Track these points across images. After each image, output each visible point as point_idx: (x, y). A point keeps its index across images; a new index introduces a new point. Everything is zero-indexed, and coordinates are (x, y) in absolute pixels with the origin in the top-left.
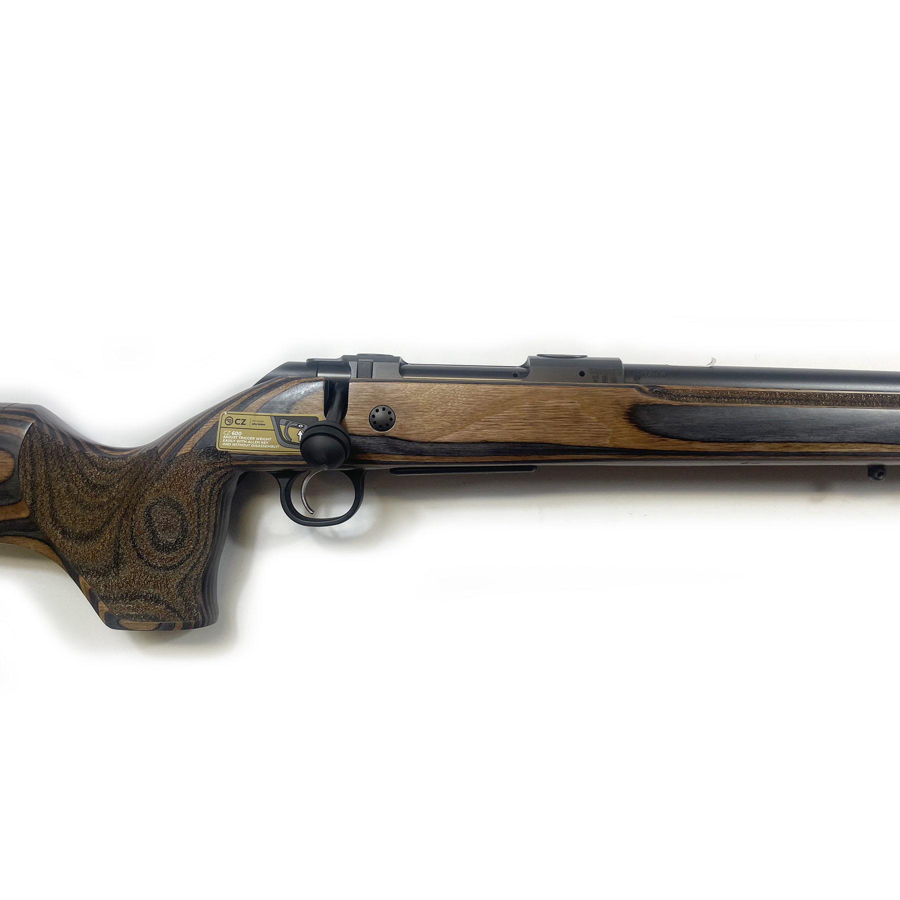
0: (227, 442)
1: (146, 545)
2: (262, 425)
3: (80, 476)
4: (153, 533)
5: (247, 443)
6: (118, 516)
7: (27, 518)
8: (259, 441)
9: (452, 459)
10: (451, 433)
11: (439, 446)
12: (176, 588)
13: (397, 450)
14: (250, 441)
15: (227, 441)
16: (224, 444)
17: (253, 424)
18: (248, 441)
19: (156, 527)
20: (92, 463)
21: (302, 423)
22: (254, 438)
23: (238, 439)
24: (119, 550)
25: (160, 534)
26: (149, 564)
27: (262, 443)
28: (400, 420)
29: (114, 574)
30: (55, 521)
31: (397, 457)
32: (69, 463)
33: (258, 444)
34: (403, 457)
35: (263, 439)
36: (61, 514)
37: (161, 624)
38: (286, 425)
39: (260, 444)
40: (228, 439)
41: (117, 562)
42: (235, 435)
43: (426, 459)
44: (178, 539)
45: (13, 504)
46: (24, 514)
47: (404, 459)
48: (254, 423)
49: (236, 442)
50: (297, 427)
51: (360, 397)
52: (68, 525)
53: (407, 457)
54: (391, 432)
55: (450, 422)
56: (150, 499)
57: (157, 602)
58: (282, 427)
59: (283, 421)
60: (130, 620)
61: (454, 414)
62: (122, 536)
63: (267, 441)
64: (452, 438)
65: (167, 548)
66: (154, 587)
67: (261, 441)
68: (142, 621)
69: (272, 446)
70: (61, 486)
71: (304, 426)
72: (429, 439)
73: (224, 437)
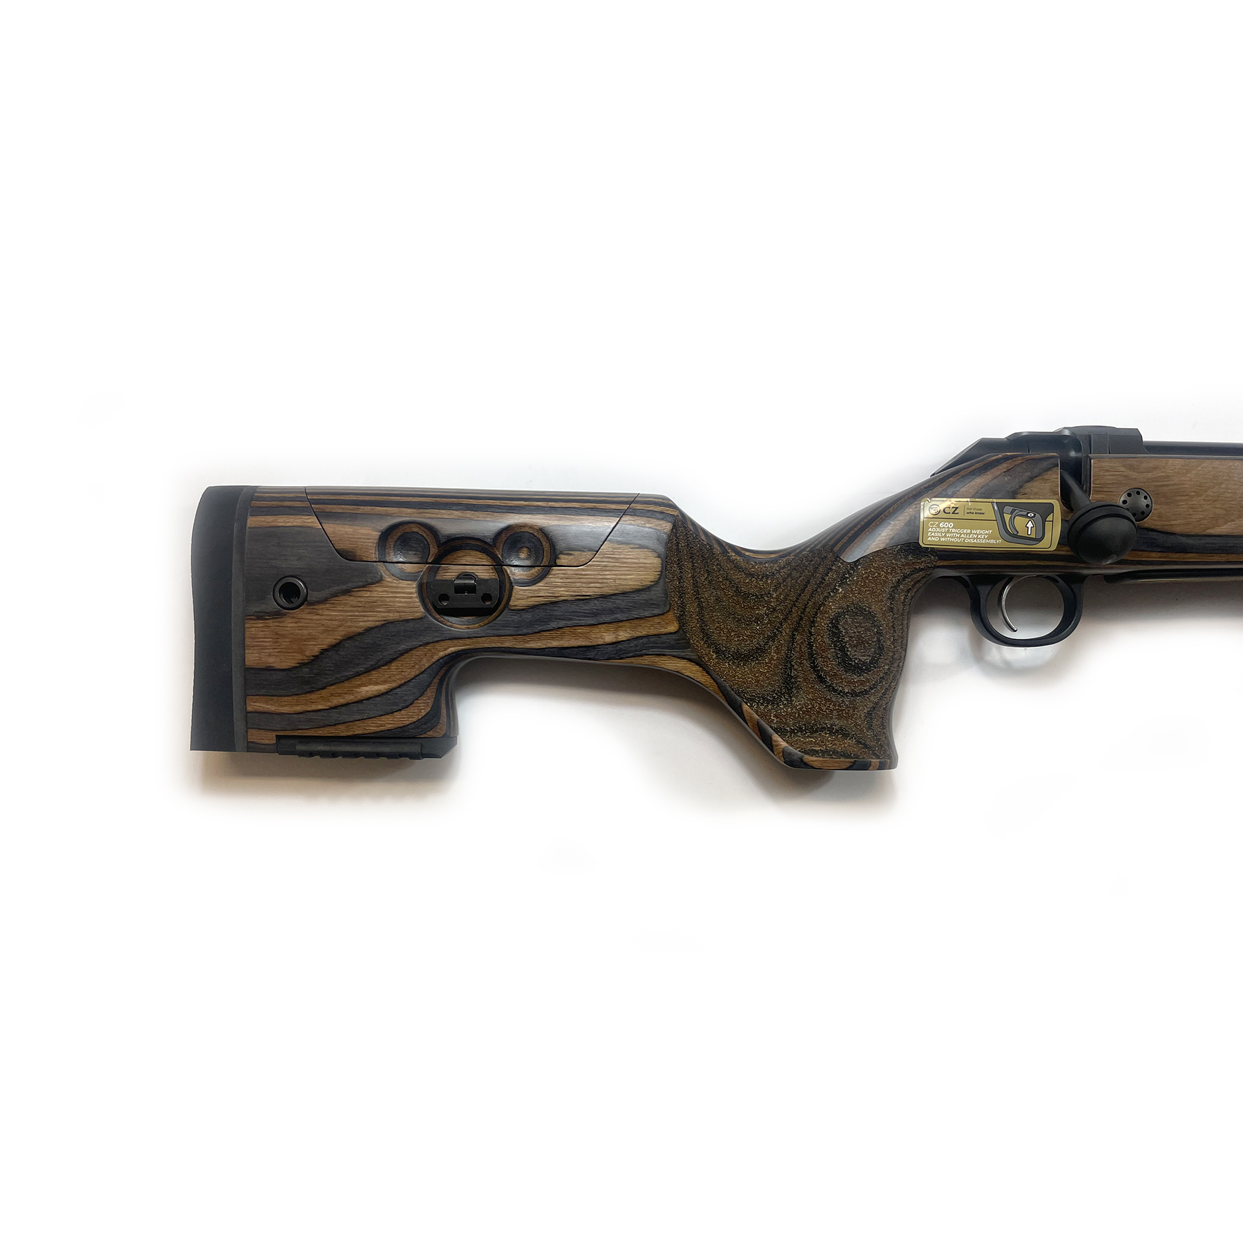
0: (934, 537)
1: (830, 664)
2: (980, 513)
3: (728, 583)
4: (843, 649)
5: (960, 538)
6: (786, 629)
7: (675, 632)
8: (975, 534)
9: (1223, 558)
10: (1226, 523)
11: (1209, 540)
12: (865, 719)
13: (1153, 545)
14: (964, 534)
15: (933, 534)
16: (929, 539)
17: (968, 513)
18: (961, 534)
19: (846, 643)
20: (737, 567)
21: (1032, 511)
22: (969, 531)
23: (948, 532)
24: (791, 672)
25: (851, 652)
26: (833, 688)
27: (979, 536)
28: (1158, 507)
29: (785, 702)
30: (707, 636)
31: (1153, 554)
32: (715, 567)
33: (974, 538)
34: (1159, 554)
35: (982, 532)
36: (711, 628)
37: (855, 761)
38: (1012, 513)
39: (977, 538)
40: (935, 532)
41: (789, 685)
42: (944, 527)
43: (1191, 557)
44: (873, 659)
45: (659, 615)
46: (673, 627)
47: (1160, 557)
48: (969, 511)
49: (945, 536)
50: (1026, 516)
51: (1107, 477)
52: (721, 642)
53: (1165, 555)
54: (1148, 522)
55: (1225, 510)
56: (833, 607)
57: (846, 736)
58: (1007, 517)
59: (1008, 509)
60: (817, 757)
61: (1229, 499)
62: (795, 655)
63: (987, 534)
64: (1226, 530)
65: (859, 669)
66: (840, 717)
67: (978, 535)
68: (832, 758)
69: (992, 541)
70: (708, 595)
71: (1035, 515)
72: (1197, 531)
73: (930, 529)
